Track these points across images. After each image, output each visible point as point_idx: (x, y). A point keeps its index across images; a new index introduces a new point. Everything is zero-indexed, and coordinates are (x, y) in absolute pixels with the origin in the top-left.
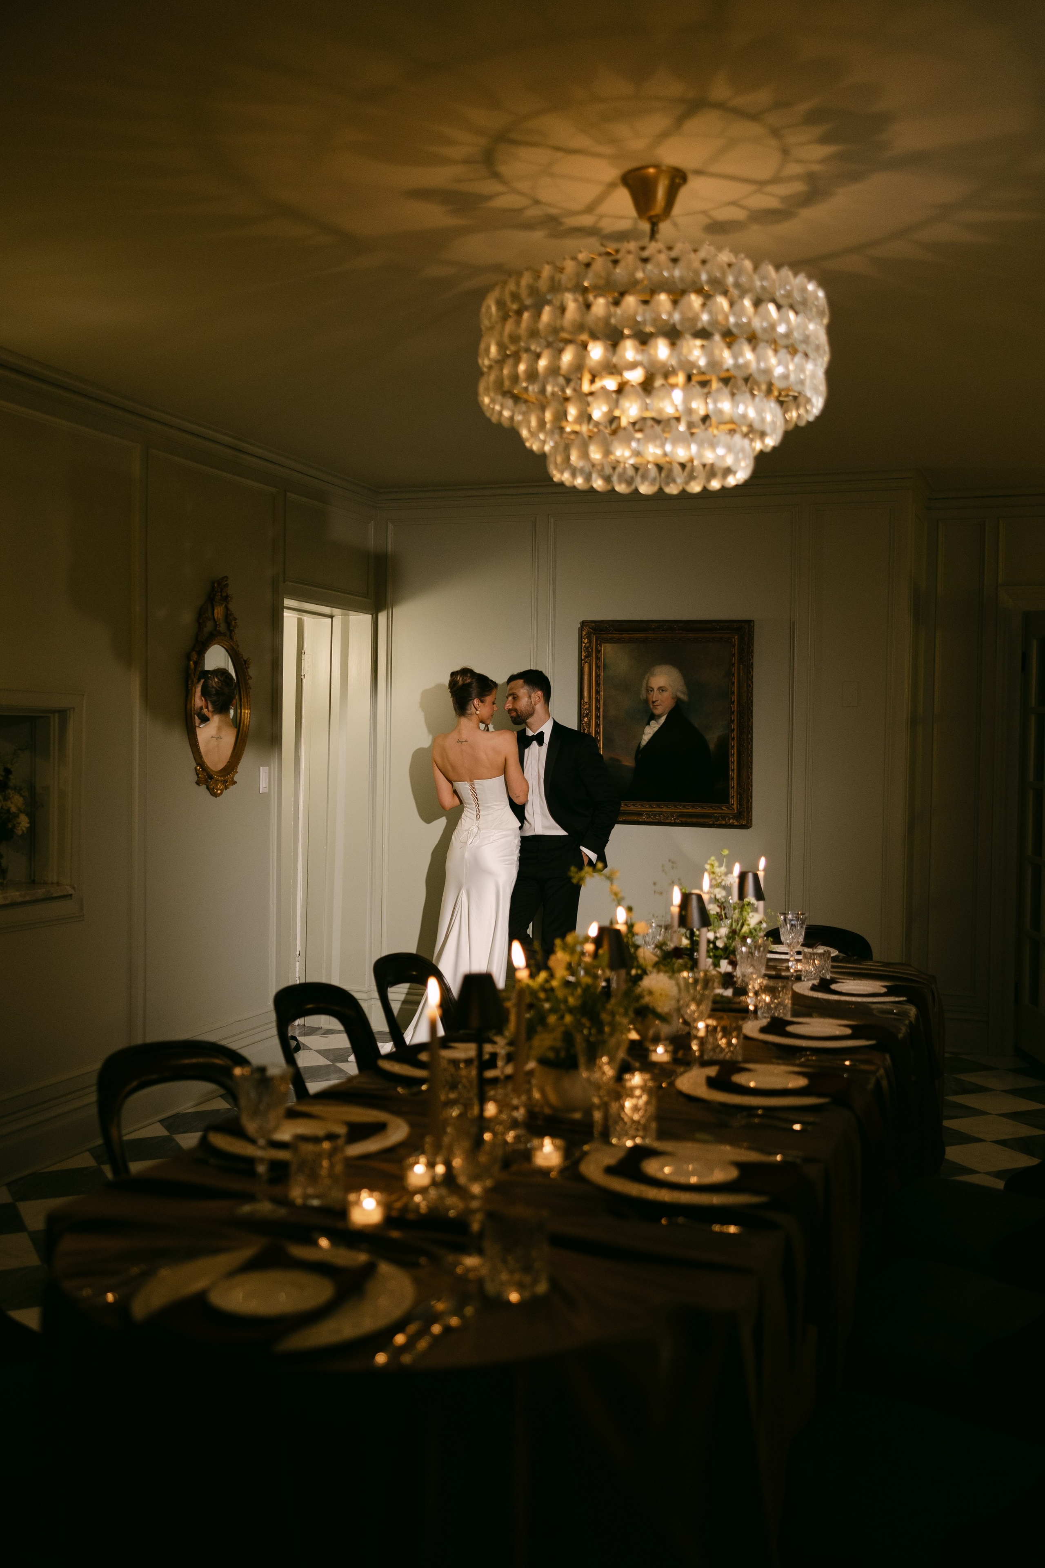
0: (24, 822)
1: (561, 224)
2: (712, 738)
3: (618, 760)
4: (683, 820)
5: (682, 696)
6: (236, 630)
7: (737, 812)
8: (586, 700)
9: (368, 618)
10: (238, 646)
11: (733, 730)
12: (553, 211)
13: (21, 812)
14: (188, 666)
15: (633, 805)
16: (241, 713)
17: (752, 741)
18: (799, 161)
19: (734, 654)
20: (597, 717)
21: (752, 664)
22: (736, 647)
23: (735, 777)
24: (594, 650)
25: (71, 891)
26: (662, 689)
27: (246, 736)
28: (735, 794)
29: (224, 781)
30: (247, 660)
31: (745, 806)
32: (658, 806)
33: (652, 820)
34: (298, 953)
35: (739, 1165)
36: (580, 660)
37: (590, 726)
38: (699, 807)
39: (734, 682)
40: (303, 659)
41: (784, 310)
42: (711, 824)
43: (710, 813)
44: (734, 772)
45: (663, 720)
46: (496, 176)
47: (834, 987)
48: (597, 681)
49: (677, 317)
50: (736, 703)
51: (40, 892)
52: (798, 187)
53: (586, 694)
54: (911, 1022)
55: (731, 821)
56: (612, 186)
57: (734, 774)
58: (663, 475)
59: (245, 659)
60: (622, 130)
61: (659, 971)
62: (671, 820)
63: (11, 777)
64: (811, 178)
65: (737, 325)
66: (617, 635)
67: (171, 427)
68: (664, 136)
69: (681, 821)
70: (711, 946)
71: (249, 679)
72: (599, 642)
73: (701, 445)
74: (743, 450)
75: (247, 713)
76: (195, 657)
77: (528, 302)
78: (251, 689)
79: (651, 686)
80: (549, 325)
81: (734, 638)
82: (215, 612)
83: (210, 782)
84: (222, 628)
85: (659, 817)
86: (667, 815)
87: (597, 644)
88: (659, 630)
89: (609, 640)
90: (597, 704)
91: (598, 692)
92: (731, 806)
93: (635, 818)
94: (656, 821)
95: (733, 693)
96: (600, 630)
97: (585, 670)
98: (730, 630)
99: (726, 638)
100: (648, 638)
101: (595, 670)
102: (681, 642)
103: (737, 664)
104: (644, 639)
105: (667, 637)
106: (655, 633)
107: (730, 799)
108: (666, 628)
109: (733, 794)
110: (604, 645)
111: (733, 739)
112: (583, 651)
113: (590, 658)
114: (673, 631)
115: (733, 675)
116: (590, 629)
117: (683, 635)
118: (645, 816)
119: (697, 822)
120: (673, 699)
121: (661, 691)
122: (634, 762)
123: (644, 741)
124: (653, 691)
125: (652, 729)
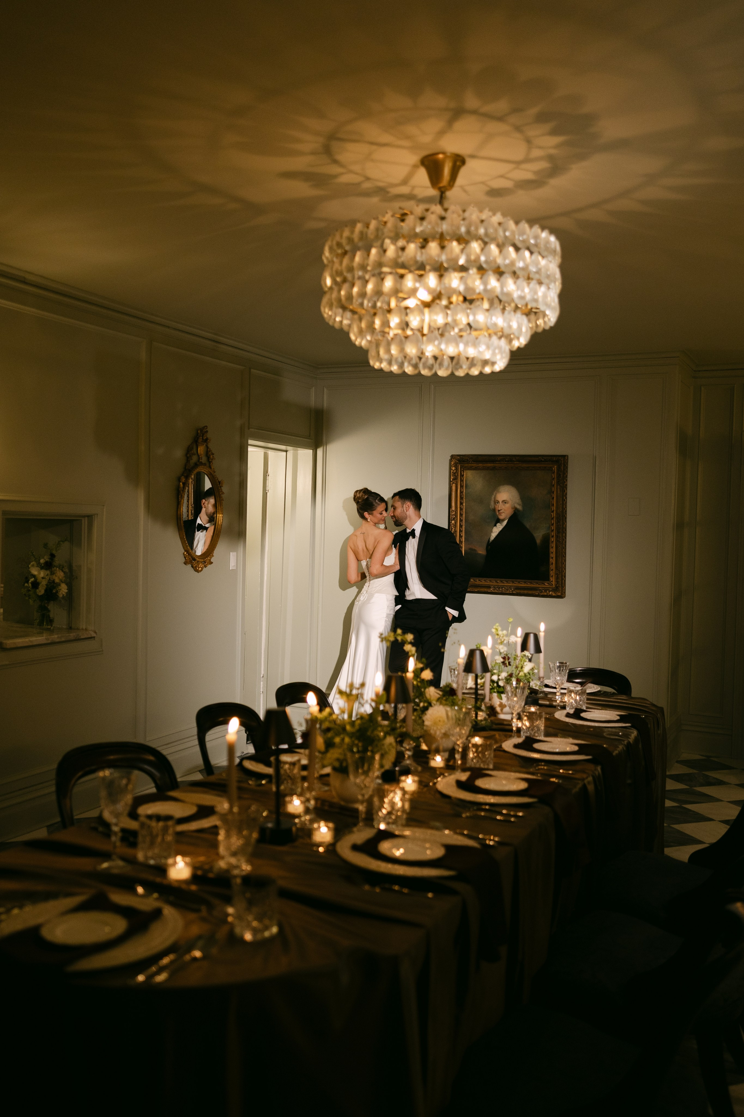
0: (63, 589)
1: (388, 192)
2: (538, 536)
3: (475, 550)
4: (518, 591)
5: (518, 507)
6: (213, 461)
7: (555, 587)
8: (453, 509)
9: (310, 452)
10: (215, 472)
11: (553, 531)
12: (381, 184)
13: (62, 582)
14: (179, 486)
15: (485, 581)
16: (217, 516)
17: (566, 538)
18: (540, 147)
19: (554, 478)
20: (461, 520)
21: (566, 485)
22: (555, 473)
23: (554, 562)
24: (459, 475)
25: (93, 635)
26: (505, 502)
27: (220, 532)
28: (554, 575)
29: (204, 562)
30: (221, 481)
31: (560, 583)
32: (502, 581)
33: (497, 591)
34: (262, 675)
35: (449, 848)
36: (450, 481)
37: (456, 526)
38: (529, 583)
39: (554, 497)
40: (267, 479)
41: (521, 251)
42: (537, 595)
43: (537, 587)
44: (553, 559)
45: (504, 523)
46: (335, 162)
47: (583, 715)
48: (461, 496)
49: (444, 258)
50: (555, 512)
51: (72, 635)
52: (543, 165)
53: (453, 504)
54: (629, 743)
55: (551, 593)
56: (415, 166)
57: (553, 561)
58: (454, 363)
59: (220, 481)
60: (411, 129)
61: (441, 703)
62: (510, 591)
63: (56, 559)
64: (550, 158)
65: (486, 262)
66: (475, 465)
67: (169, 327)
68: (441, 133)
69: (517, 592)
70: (495, 685)
71: (222, 494)
72: (462, 469)
73: (466, 344)
74: (500, 348)
75: (221, 517)
76: (183, 480)
77: (347, 248)
78: (223, 500)
79: (497, 500)
80: (359, 264)
81: (554, 467)
82: (198, 449)
83: (194, 562)
84: (204, 460)
85: (502, 589)
86: (507, 588)
87: (461, 471)
88: (503, 461)
89: (469, 468)
90: (460, 511)
91: (461, 503)
92: (551, 583)
93: (486, 589)
94: (500, 592)
95: (553, 505)
96: (463, 461)
97: (453, 488)
98: (551, 462)
99: (549, 467)
100: (496, 466)
101: (460, 489)
102: (518, 469)
103: (556, 485)
104: (492, 468)
105: (508, 466)
106: (500, 463)
107: (550, 578)
108: (507, 460)
109: (552, 575)
110: (466, 471)
111: (553, 536)
112: (452, 476)
113: (456, 480)
114: (512, 462)
115: (553, 493)
116: (457, 461)
117: (519, 465)
118: (492, 588)
119: (527, 593)
120: (512, 508)
121: (504, 503)
122: (485, 552)
123: (492, 537)
124: (498, 503)
125: (497, 529)
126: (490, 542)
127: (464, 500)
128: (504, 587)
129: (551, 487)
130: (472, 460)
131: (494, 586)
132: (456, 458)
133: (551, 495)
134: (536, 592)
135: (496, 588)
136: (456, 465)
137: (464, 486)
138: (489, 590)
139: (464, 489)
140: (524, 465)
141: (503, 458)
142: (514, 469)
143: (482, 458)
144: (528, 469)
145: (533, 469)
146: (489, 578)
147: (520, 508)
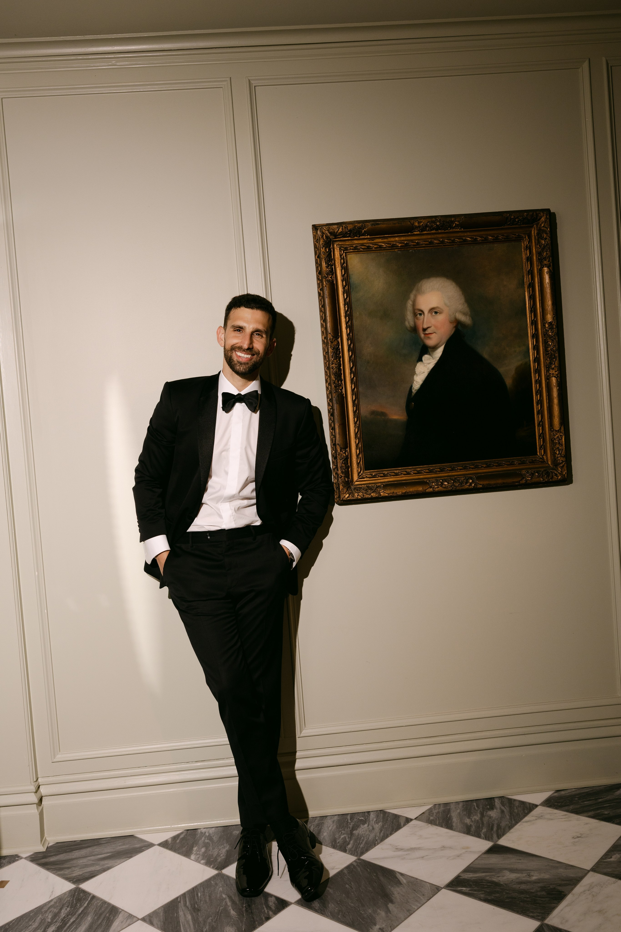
2: (508, 368)
3: (383, 414)
4: (485, 483)
5: (463, 318)
7: (550, 465)
11: (537, 358)
19: (532, 255)
23: (545, 419)
24: (339, 262)
26: (434, 311)
28: (546, 442)
31: (561, 457)
39: (533, 293)
42: (512, 486)
43: (520, 469)
44: (543, 415)
45: (439, 353)
48: (344, 307)
50: (538, 321)
53: (330, 325)
55: (544, 477)
62: (469, 485)
69: (483, 485)
79: (419, 308)
85: (453, 483)
86: (464, 480)
87: (341, 256)
88: (427, 229)
89: (356, 248)
90: (348, 340)
91: (347, 323)
92: (543, 458)
93: (420, 489)
94: (450, 489)
95: (533, 309)
96: (343, 235)
97: (326, 292)
98: (521, 223)
99: (516, 235)
100: (411, 241)
101: (342, 292)
102: (455, 244)
103: (537, 269)
104: (404, 244)
105: (435, 239)
106: (421, 233)
107: (538, 450)
108: (435, 226)
109: (543, 444)
110: (349, 256)
111: (538, 371)
112: (322, 266)
113: (333, 275)
114: (445, 231)
115: (532, 286)
116: (329, 235)
117: (458, 235)
118: (434, 484)
119: (504, 483)
120: (451, 323)
121: (433, 314)
122: (405, 414)
123: (416, 384)
124: (423, 315)
125: (426, 365)
126: (413, 394)
127: (349, 315)
128: (458, 478)
129: (525, 274)
130: (362, 232)
131: (437, 479)
132: (325, 230)
133: (526, 290)
134: (520, 479)
135: (441, 482)
136: (328, 244)
137: (347, 286)
138: (428, 489)
139: (347, 292)
140: (469, 234)
141: (428, 222)
142: (448, 244)
143: (383, 226)
144: (475, 242)
145: (485, 241)
146: (425, 466)
147: (465, 319)
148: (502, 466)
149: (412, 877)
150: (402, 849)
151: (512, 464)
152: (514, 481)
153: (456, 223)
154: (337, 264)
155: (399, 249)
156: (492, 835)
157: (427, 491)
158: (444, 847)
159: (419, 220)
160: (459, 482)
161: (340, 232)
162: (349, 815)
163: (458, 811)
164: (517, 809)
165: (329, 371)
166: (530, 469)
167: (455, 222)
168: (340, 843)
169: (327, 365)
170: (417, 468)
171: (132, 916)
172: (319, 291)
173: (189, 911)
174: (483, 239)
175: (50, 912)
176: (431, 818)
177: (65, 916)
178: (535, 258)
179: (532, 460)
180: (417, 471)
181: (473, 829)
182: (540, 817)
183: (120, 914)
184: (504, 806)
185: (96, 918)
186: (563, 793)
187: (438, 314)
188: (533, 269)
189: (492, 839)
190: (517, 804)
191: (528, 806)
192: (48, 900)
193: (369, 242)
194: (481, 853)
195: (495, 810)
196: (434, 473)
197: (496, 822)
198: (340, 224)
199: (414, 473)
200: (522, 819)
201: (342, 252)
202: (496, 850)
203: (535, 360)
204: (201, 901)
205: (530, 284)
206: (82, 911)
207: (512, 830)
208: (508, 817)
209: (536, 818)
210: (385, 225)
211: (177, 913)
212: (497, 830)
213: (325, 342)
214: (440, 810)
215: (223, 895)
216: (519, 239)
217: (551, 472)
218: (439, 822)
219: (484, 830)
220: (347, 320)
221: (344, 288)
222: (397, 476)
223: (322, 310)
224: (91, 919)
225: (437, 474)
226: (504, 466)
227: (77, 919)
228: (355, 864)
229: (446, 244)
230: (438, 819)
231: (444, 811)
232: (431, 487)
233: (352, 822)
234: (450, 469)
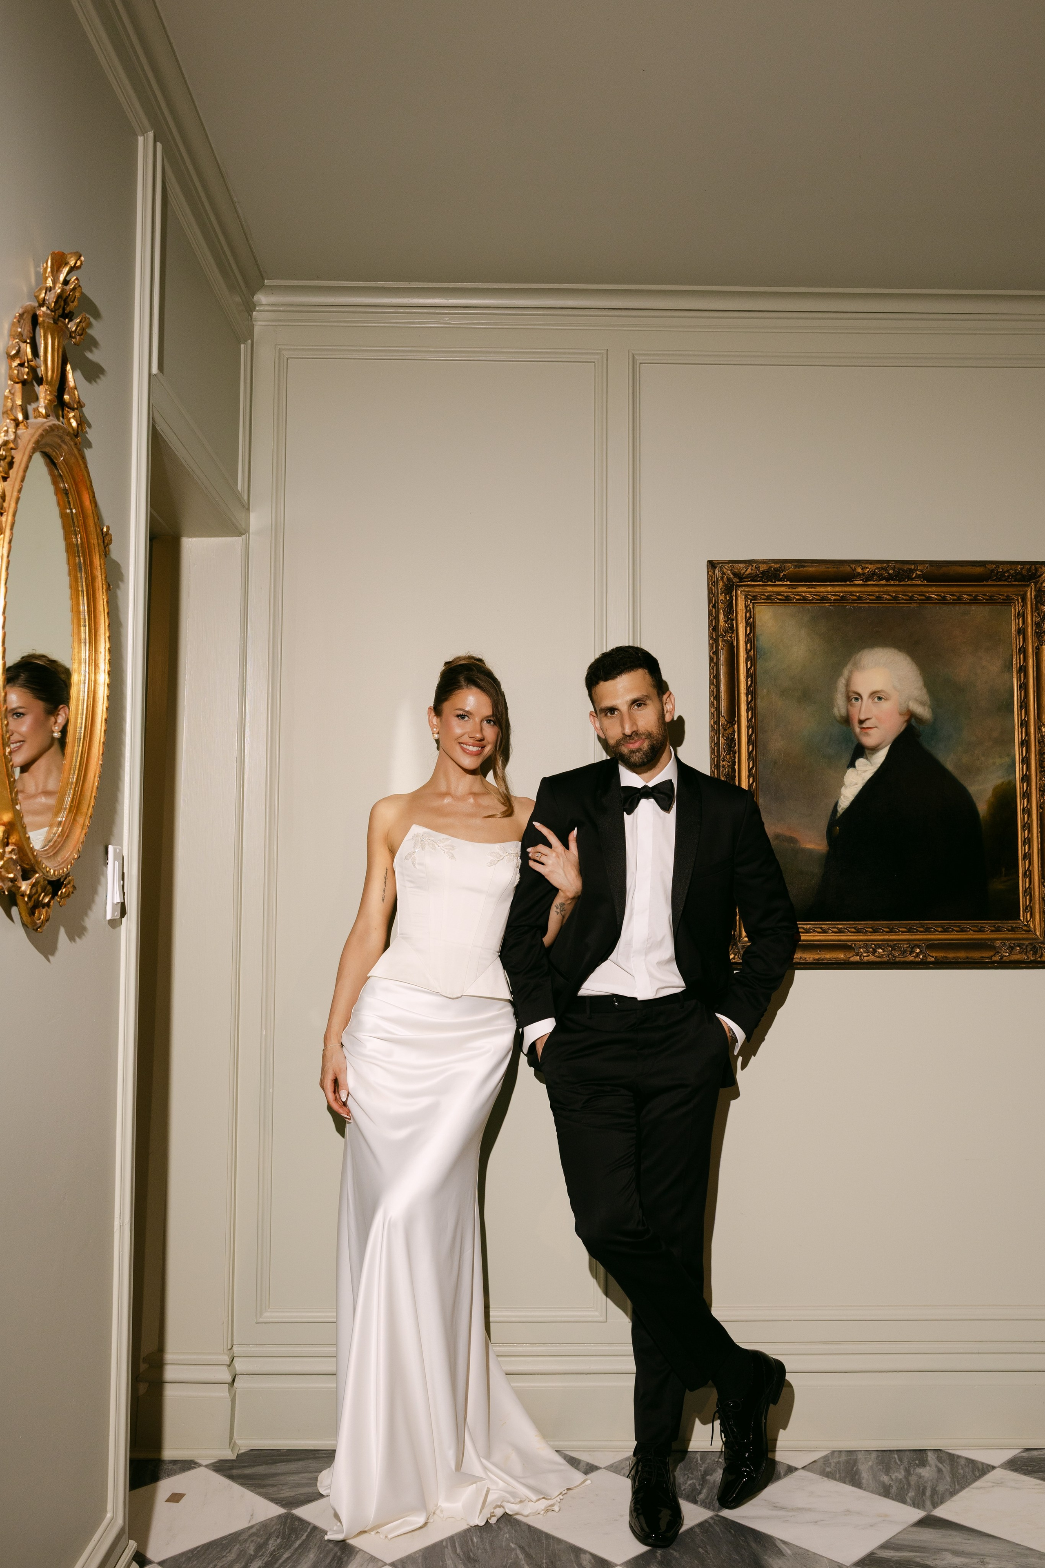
2: (983, 789)
3: (792, 840)
4: (943, 955)
5: (919, 710)
8: (727, 718)
19: (1022, 628)
23: (1035, 868)
24: (741, 618)
26: (878, 696)
28: (1035, 902)
33: (875, 960)
45: (880, 757)
48: (746, 680)
50: (1030, 724)
53: (724, 705)
62: (916, 956)
79: (855, 690)
81: (1021, 595)
85: (891, 951)
86: (907, 947)
87: (746, 607)
88: (875, 578)
89: (768, 598)
90: (748, 728)
91: (748, 703)
92: (1028, 926)
93: (841, 956)
94: (885, 959)
95: (1024, 705)
96: (751, 578)
97: (723, 658)
98: (1013, 580)
99: (1003, 595)
100: (850, 594)
101: (745, 659)
102: (914, 603)
103: (1033, 646)
104: (839, 598)
105: (885, 593)
106: (866, 583)
107: (1021, 913)
108: (886, 575)
109: (1030, 903)
110: (757, 609)
111: (1027, 795)
112: (718, 620)
113: (733, 633)
114: (900, 582)
115: (1023, 669)
116: (732, 576)
117: (919, 589)
118: (861, 950)
119: (968, 958)
120: (901, 714)
121: (876, 699)
122: (825, 842)
123: (844, 800)
124: (860, 700)
125: (860, 774)
126: (839, 815)
127: (752, 692)
128: (899, 944)
129: (1014, 653)
130: (780, 576)
131: (868, 943)
132: (727, 570)
133: (1015, 676)
134: (991, 954)
135: (872, 948)
136: (729, 589)
137: (752, 651)
138: (853, 956)
139: (751, 659)
140: (934, 589)
141: (877, 568)
142: (903, 601)
143: (811, 569)
144: (943, 600)
145: (959, 601)
146: (850, 922)
147: (923, 712)
148: (965, 931)
149: (800, 1548)
150: (784, 1508)
151: (981, 930)
152: (984, 955)
153: (917, 572)
154: (739, 619)
155: (831, 603)
156: (924, 1502)
157: (851, 959)
158: (848, 1511)
159: (864, 565)
160: (900, 951)
161: (748, 574)
162: (699, 1453)
163: (870, 1463)
164: (962, 1469)
165: (717, 770)
166: (1008, 939)
167: (916, 570)
168: (686, 1491)
169: (714, 762)
170: (838, 924)
171: (376, 1560)
172: (712, 655)
173: (461, 1560)
174: (955, 598)
175: (252, 1541)
176: (828, 1469)
177: (275, 1549)
178: (1030, 630)
179: (1012, 927)
180: (837, 928)
181: (894, 1490)
182: (1000, 1483)
183: (356, 1554)
184: (941, 1463)
185: (321, 1556)
186: (1035, 1453)
187: (883, 700)
188: (1027, 645)
189: (924, 1507)
190: (963, 1462)
191: (980, 1467)
192: (247, 1525)
193: (788, 590)
194: (905, 1526)
195: (928, 1468)
196: (863, 933)
197: (929, 1484)
198: (749, 562)
199: (833, 932)
200: (970, 1484)
201: (748, 602)
202: (928, 1522)
203: (1023, 778)
204: (478, 1549)
205: (1021, 667)
206: (300, 1545)
207: (956, 1498)
208: (949, 1479)
209: (993, 1484)
210: (814, 569)
211: (444, 1561)
212: (932, 1497)
213: (714, 728)
214: (841, 1459)
215: (511, 1544)
216: (1008, 601)
217: (1040, 947)
218: (840, 1476)
219: (912, 1494)
220: (750, 699)
221: (747, 652)
222: (808, 934)
223: (713, 683)
224: (315, 1556)
225: (867, 936)
226: (969, 933)
227: (292, 1555)
228: (711, 1521)
229: (901, 601)
230: (837, 1471)
231: (847, 1462)
232: (857, 955)
233: (703, 1463)
234: (887, 930)
